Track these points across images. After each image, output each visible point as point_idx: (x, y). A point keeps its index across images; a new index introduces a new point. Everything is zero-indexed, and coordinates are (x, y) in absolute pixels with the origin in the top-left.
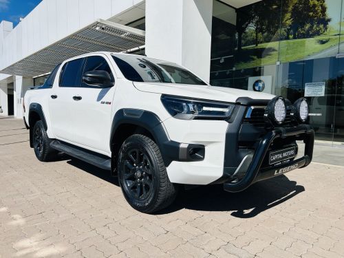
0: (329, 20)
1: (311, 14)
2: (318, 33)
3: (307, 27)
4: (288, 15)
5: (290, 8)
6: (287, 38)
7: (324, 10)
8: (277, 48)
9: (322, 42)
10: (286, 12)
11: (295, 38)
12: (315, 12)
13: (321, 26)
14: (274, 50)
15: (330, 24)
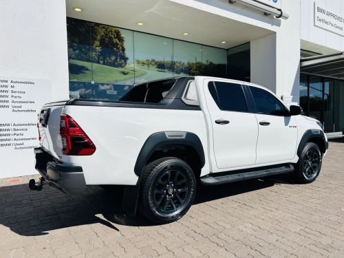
0: (127, 59)
1: (115, 49)
2: (120, 66)
3: (113, 58)
4: (97, 43)
5: (99, 37)
6: (98, 62)
7: (123, 50)
8: (90, 68)
9: (124, 73)
10: (96, 39)
11: (104, 64)
12: (118, 48)
13: (123, 61)
14: (87, 69)
15: (128, 61)
